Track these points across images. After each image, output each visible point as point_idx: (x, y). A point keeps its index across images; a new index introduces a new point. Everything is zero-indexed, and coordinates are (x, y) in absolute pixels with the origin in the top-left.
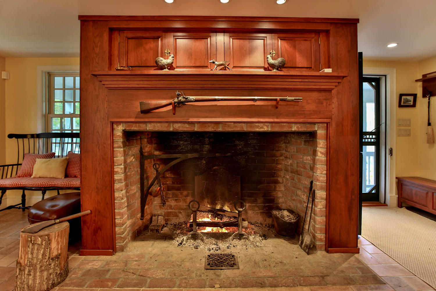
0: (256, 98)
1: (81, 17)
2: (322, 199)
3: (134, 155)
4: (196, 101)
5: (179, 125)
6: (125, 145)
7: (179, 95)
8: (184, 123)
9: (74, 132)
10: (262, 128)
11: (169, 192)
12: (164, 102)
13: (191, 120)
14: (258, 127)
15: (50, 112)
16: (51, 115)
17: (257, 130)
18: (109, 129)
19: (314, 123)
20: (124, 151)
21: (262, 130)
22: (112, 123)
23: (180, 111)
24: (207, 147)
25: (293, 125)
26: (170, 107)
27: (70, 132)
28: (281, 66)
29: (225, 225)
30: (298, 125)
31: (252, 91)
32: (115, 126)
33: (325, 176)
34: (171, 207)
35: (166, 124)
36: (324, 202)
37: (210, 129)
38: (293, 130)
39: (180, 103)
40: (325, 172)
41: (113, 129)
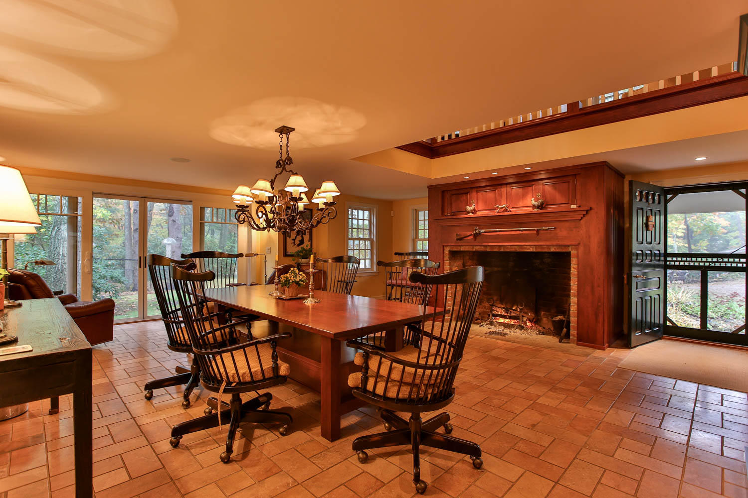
0: (521, 229)
1: (428, 187)
2: (574, 303)
3: (458, 266)
4: (485, 232)
5: (478, 247)
6: (450, 259)
7: (476, 230)
8: (481, 246)
9: (424, 251)
10: (529, 249)
11: (485, 296)
12: (469, 233)
13: (484, 244)
14: (526, 248)
15: (416, 238)
16: (417, 239)
17: (526, 250)
18: (442, 249)
19: (568, 246)
20: (450, 263)
21: (529, 250)
22: (444, 246)
23: (478, 238)
24: (511, 264)
25: (552, 247)
26: (472, 237)
27: (421, 251)
28: (541, 206)
29: (511, 318)
30: (555, 247)
31: (520, 224)
32: (445, 248)
33: (577, 286)
34: (485, 307)
35: (471, 247)
36: (576, 306)
37: (496, 250)
38: (552, 250)
39: (476, 233)
40: (576, 283)
41: (444, 250)
